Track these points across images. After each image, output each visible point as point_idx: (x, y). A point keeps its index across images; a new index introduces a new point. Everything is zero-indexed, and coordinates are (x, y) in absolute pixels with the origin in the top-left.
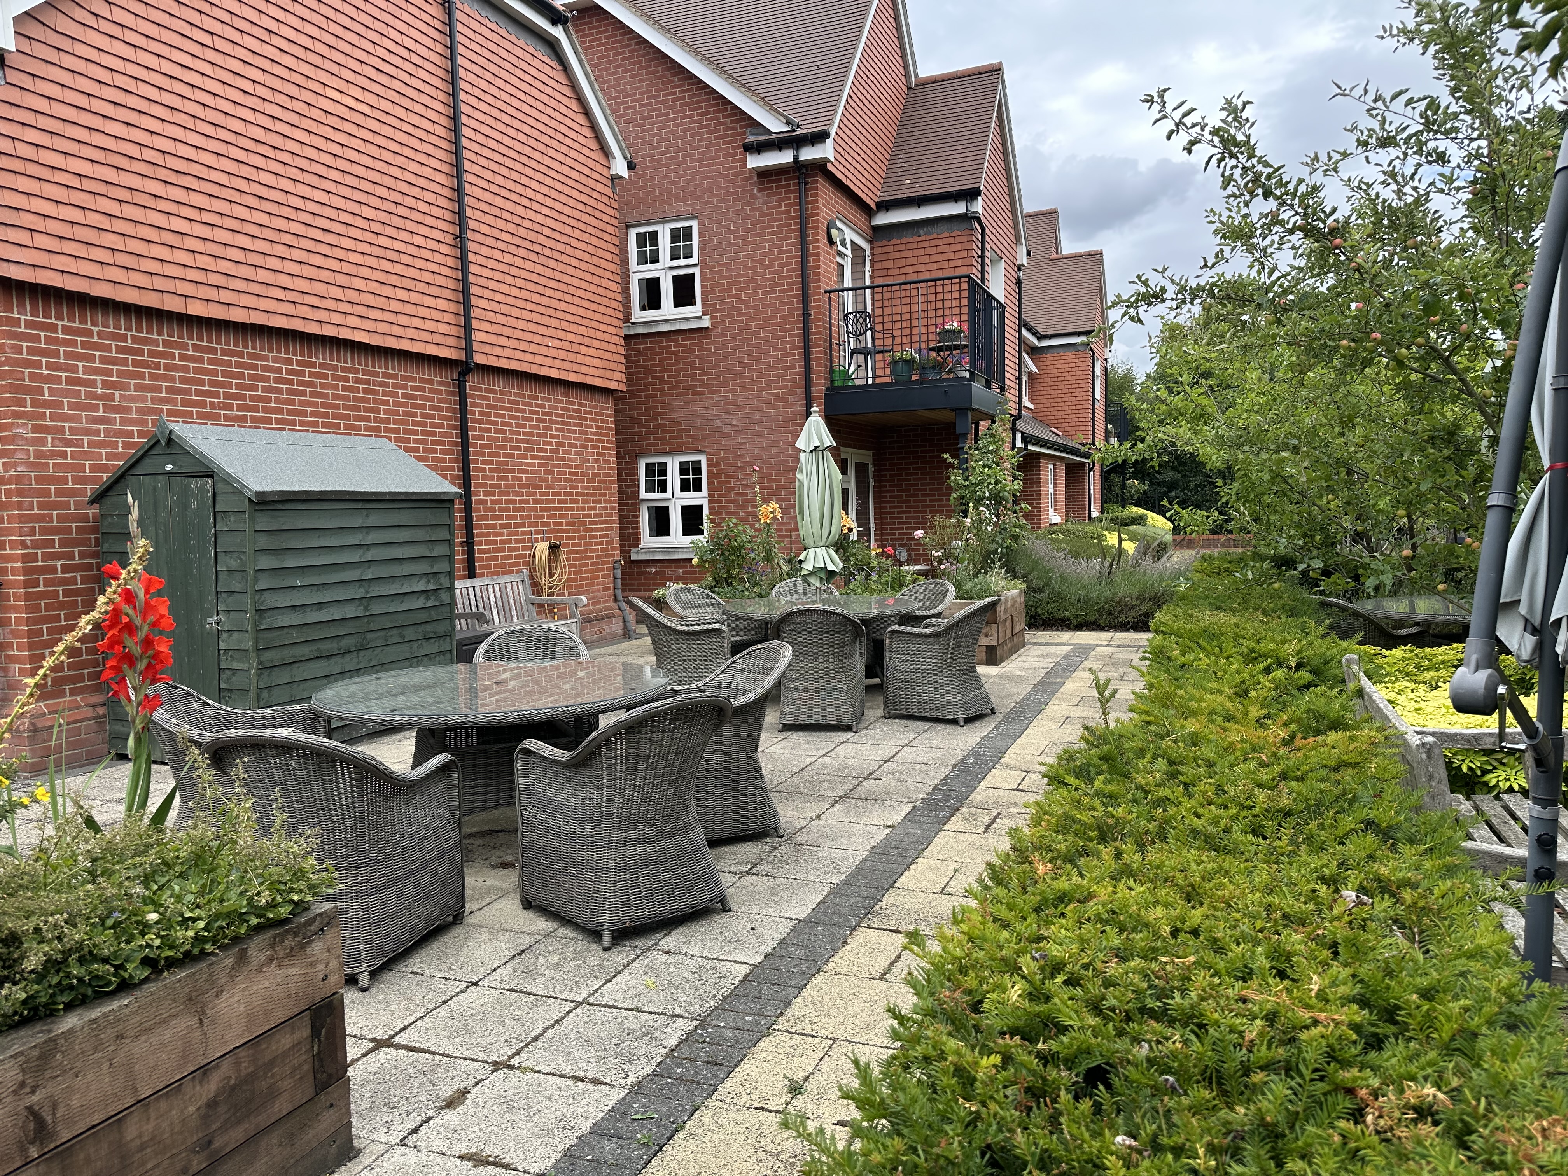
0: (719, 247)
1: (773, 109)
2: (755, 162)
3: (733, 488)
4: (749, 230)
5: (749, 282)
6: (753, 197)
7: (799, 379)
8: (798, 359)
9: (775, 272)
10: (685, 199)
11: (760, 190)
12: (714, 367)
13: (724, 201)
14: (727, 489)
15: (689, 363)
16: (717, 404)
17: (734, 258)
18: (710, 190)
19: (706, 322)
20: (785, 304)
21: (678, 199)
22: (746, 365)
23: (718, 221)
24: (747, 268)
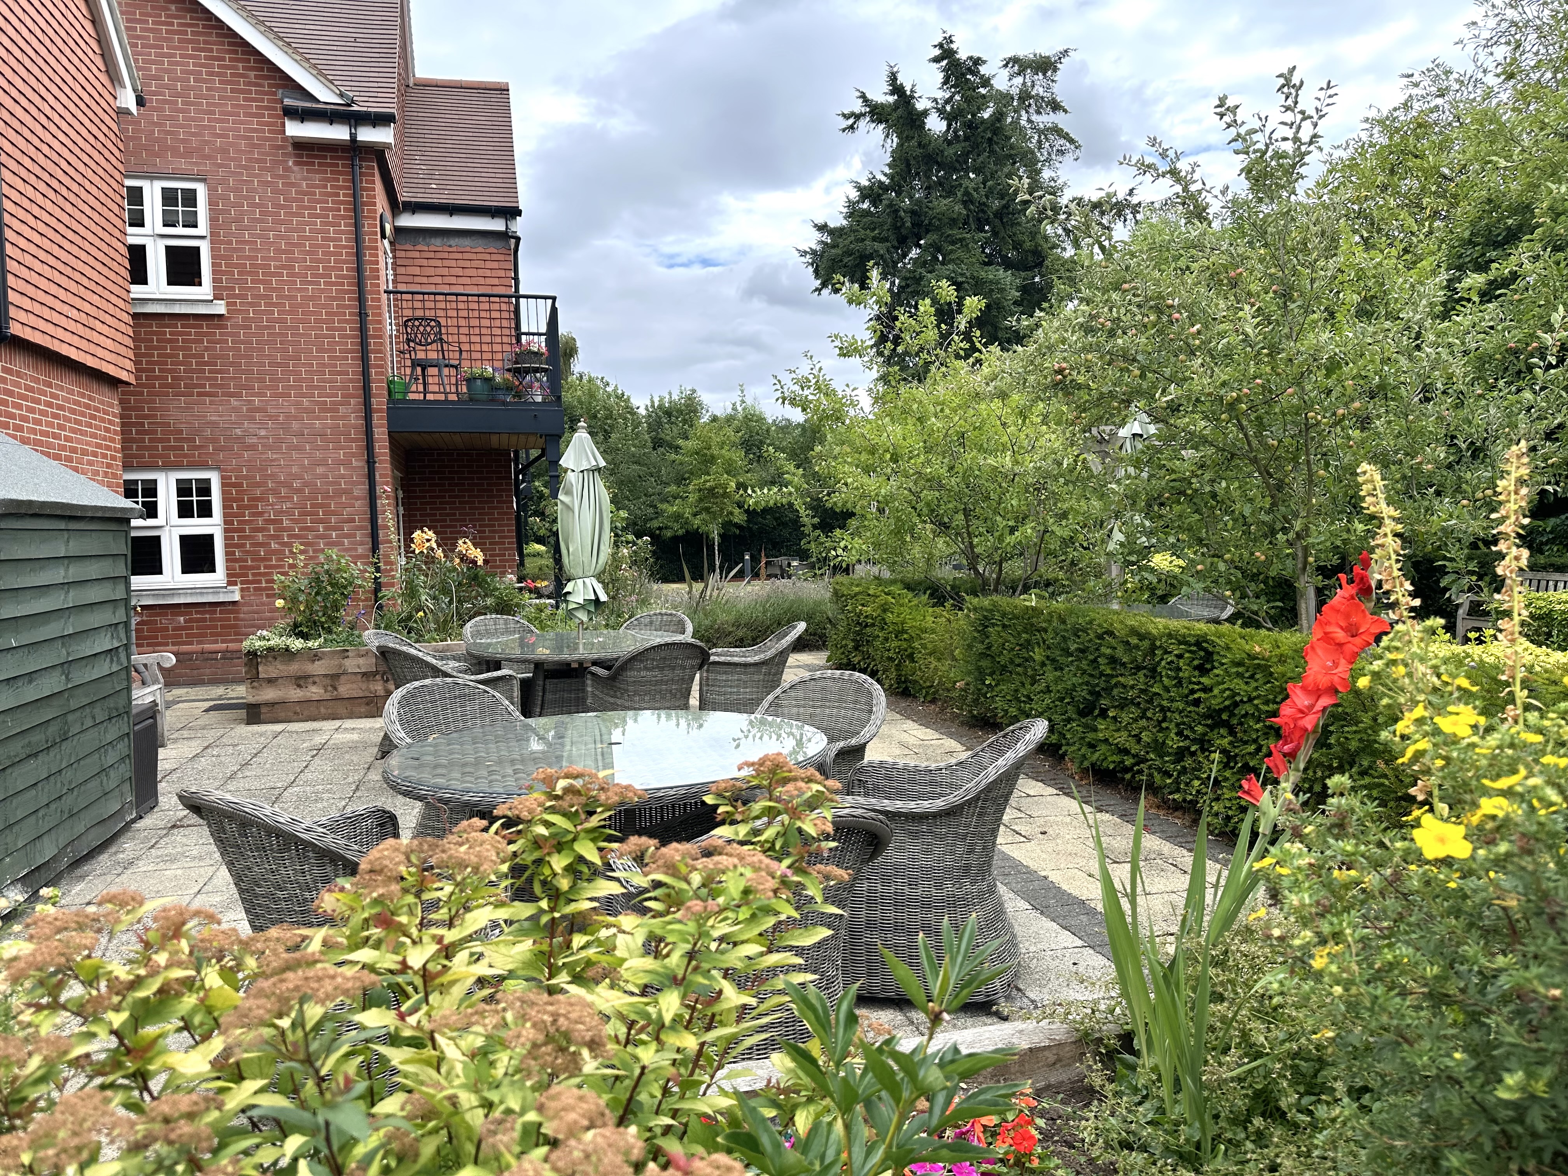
0: (238, 220)
1: (320, 74)
2: (295, 129)
3: (261, 514)
4: (282, 207)
5: (283, 267)
6: (287, 169)
7: (354, 386)
8: (352, 365)
9: (319, 261)
10: (188, 154)
11: (296, 163)
12: (232, 364)
13: (245, 167)
14: (252, 514)
15: (194, 356)
16: (235, 410)
17: (259, 236)
18: (224, 151)
19: (220, 308)
20: (334, 299)
21: (176, 153)
22: (279, 365)
23: (236, 190)
24: (278, 251)
